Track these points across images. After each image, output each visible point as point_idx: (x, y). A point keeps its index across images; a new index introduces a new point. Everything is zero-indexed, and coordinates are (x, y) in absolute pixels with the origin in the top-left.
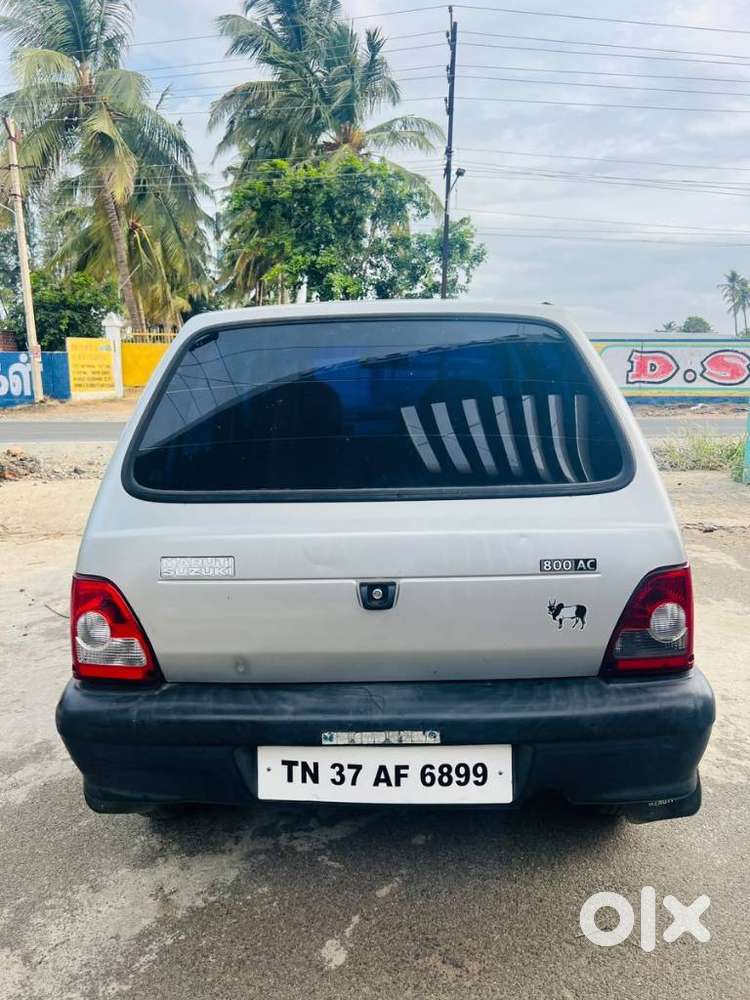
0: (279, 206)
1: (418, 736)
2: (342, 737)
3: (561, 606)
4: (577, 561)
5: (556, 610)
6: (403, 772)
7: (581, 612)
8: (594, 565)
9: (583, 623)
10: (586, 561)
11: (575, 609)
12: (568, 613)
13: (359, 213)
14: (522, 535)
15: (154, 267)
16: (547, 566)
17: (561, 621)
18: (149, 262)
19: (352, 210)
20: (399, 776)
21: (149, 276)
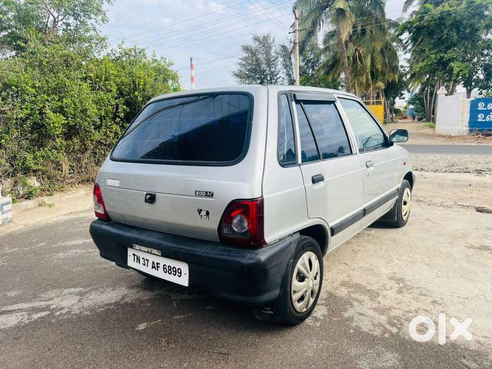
0: (425, 29)
1: (155, 251)
2: (138, 247)
3: (201, 210)
4: (207, 192)
5: (200, 211)
6: (158, 265)
7: (208, 213)
8: (212, 195)
9: (209, 218)
10: (210, 193)
11: (205, 212)
12: (204, 213)
13: (476, 27)
14: (191, 180)
15: (364, 68)
16: (198, 194)
17: (201, 216)
18: (362, 66)
19: (471, 25)
20: (158, 267)
21: (360, 73)
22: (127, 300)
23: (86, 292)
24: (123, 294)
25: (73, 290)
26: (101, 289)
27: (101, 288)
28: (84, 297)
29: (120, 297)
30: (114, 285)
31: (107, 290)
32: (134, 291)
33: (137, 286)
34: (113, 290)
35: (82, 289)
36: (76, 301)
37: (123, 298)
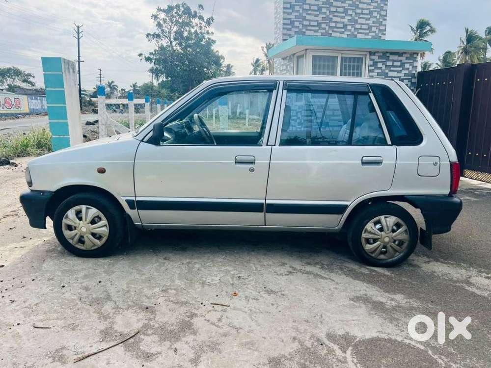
22: (426, 259)
23: (462, 282)
24: (427, 265)
25: (478, 292)
26: (446, 278)
27: (446, 280)
28: (465, 278)
29: (431, 263)
30: (432, 276)
31: (440, 274)
32: (416, 262)
33: (411, 265)
34: (435, 272)
35: (467, 288)
36: (473, 278)
37: (428, 262)
